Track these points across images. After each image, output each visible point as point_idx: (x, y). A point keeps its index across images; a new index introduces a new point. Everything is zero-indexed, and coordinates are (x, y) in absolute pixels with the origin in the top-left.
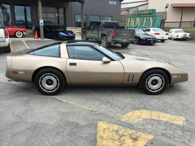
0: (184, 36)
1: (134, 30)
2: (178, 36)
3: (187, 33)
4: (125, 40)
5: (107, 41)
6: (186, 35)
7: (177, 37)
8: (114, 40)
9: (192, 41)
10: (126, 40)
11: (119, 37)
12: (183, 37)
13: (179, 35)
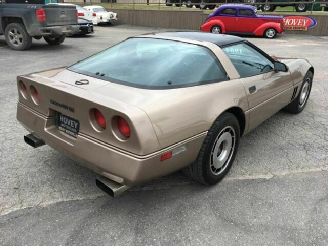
0: (111, 18)
1: (75, 7)
2: (101, 18)
3: (114, 12)
4: (65, 28)
5: (27, 33)
6: (113, 16)
7: (100, 21)
8: (48, 31)
9: (122, 26)
10: (67, 29)
11: (54, 22)
12: (109, 19)
13: (103, 17)
